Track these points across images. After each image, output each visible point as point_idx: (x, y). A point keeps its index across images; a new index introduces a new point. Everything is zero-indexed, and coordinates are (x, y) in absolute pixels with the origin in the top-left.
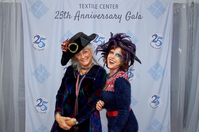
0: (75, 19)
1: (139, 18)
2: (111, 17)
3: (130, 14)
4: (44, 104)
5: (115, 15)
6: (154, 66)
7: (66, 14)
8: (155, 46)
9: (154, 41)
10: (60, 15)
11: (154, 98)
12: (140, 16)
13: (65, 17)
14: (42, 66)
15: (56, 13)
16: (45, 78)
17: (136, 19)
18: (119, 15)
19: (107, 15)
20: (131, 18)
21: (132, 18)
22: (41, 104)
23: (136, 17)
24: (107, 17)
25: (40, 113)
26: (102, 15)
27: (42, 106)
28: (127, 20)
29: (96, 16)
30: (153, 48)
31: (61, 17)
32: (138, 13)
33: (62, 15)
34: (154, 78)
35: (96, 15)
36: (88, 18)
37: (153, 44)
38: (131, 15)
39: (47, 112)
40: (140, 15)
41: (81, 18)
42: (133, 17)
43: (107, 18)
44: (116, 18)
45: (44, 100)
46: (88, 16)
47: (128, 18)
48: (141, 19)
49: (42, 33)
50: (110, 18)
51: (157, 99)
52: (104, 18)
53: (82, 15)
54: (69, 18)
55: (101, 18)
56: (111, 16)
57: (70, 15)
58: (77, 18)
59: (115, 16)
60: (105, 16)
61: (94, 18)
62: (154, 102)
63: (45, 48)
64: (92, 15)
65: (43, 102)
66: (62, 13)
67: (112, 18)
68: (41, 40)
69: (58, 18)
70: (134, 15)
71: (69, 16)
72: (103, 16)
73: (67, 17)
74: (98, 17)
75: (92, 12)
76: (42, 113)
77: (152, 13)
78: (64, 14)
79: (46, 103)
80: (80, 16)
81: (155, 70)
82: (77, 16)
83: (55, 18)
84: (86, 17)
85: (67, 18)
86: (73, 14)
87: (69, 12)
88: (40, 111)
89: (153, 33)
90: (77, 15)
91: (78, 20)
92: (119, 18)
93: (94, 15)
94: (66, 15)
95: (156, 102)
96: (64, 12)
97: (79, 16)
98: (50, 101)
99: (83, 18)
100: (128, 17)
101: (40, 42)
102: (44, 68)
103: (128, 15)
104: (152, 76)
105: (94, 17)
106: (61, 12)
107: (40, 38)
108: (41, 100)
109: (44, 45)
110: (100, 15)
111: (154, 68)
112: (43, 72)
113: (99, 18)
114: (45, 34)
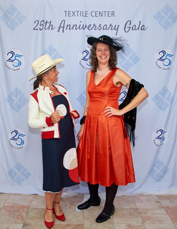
0: (59, 31)
1: (142, 28)
2: (105, 28)
3: (130, 24)
4: (20, 137)
5: (111, 25)
6: (160, 92)
7: (47, 23)
8: (162, 66)
9: (161, 59)
10: (40, 25)
11: (160, 133)
12: (143, 27)
13: (46, 28)
14: (18, 90)
15: (35, 23)
16: (21, 105)
17: (138, 30)
18: (116, 26)
19: (100, 25)
20: (131, 28)
21: (133, 30)
22: (16, 137)
23: (138, 28)
24: (100, 27)
25: (16, 148)
26: (94, 25)
27: (17, 139)
28: (127, 31)
29: (86, 27)
30: (160, 68)
31: (41, 27)
32: (140, 22)
33: (42, 26)
34: (160, 107)
35: (86, 25)
36: (76, 29)
37: (160, 63)
38: (131, 26)
39: (24, 147)
40: (144, 25)
41: (66, 29)
42: (134, 28)
43: (100, 29)
44: (111, 30)
45: (20, 132)
46: (75, 26)
47: (127, 29)
48: (144, 30)
49: (17, 48)
50: (103, 29)
51: (163, 134)
52: (96, 29)
53: (67, 26)
54: (52, 29)
55: (92, 28)
56: (105, 26)
57: (52, 25)
58: (61, 29)
59: (111, 27)
60: (98, 26)
61: (84, 29)
62: (158, 138)
63: (21, 67)
64: (80, 25)
65: (19, 135)
66: (42, 23)
67: (107, 29)
68: (17, 58)
69: (37, 29)
70: (135, 25)
71: (51, 27)
72: (95, 27)
73: (49, 27)
74: (88, 27)
75: (81, 22)
76: (17, 148)
77: (159, 22)
78: (44, 24)
79: (23, 135)
80: (65, 26)
81: (161, 97)
82: (62, 27)
83: (34, 29)
84: (73, 27)
85: (49, 29)
86: (56, 25)
87: (51, 21)
88: (15, 145)
89: (160, 48)
90: (62, 25)
91: (63, 32)
92: (116, 29)
93: (83, 25)
94: (48, 25)
95: (162, 138)
96: (45, 22)
97: (63, 27)
98: (27, 134)
99: (70, 29)
100: (128, 27)
101: (15, 59)
102: (20, 92)
103: (128, 25)
104: (157, 104)
105: (83, 27)
106: (41, 21)
107: (15, 55)
108: (16, 132)
109: (20, 63)
110: (91, 25)
111: (160, 95)
112: (19, 97)
113: (90, 29)
114: (21, 49)
